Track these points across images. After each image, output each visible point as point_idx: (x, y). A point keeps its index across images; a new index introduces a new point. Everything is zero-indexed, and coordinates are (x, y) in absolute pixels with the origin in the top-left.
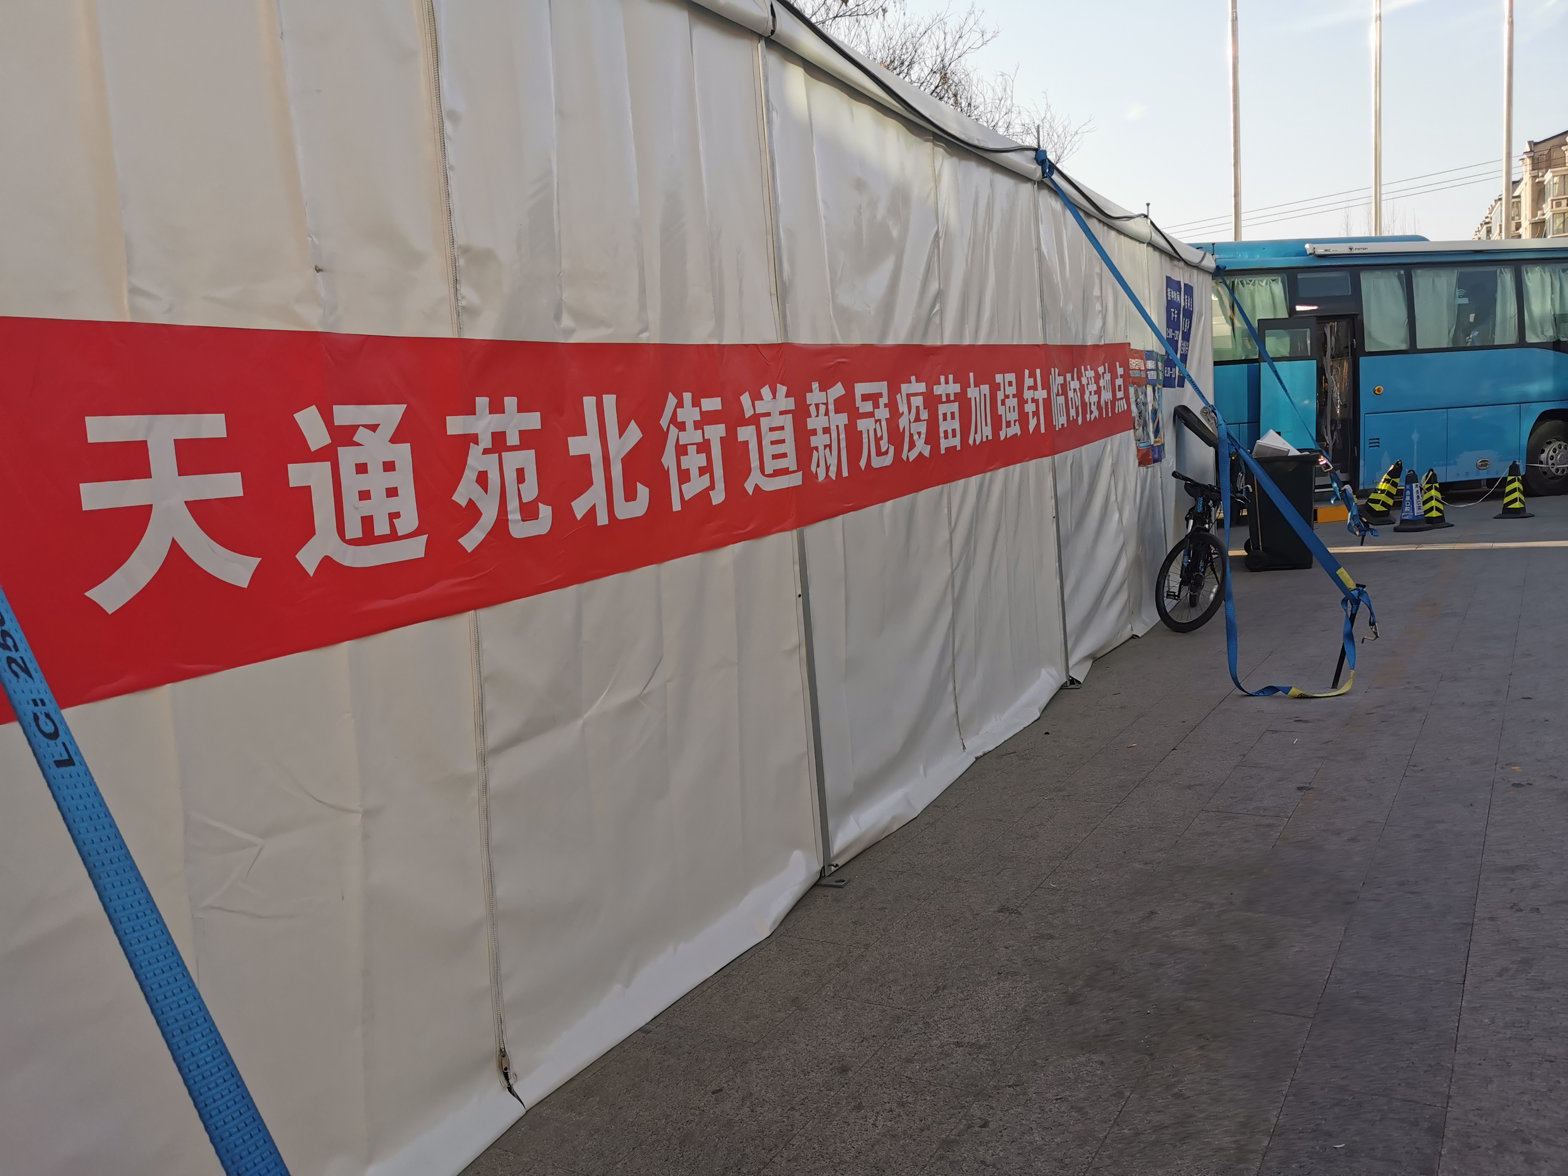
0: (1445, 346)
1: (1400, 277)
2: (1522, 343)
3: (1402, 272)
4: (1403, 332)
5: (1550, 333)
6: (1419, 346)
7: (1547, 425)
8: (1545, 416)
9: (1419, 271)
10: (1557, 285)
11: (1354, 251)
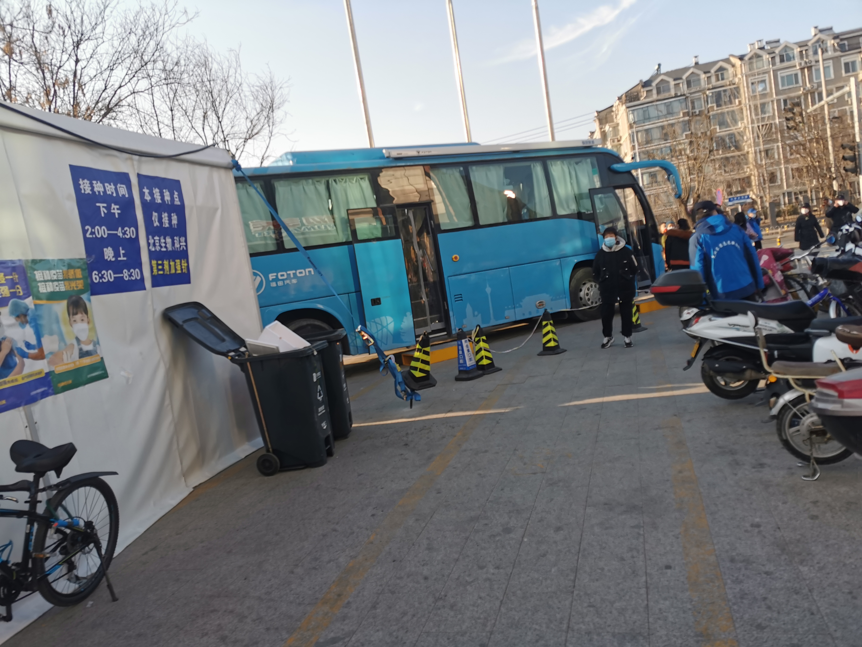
0: (501, 221)
1: (460, 172)
2: (555, 215)
3: (462, 169)
4: (467, 214)
5: (573, 208)
6: (481, 223)
7: (581, 272)
8: (578, 266)
9: (474, 168)
10: (573, 173)
11: (421, 154)
